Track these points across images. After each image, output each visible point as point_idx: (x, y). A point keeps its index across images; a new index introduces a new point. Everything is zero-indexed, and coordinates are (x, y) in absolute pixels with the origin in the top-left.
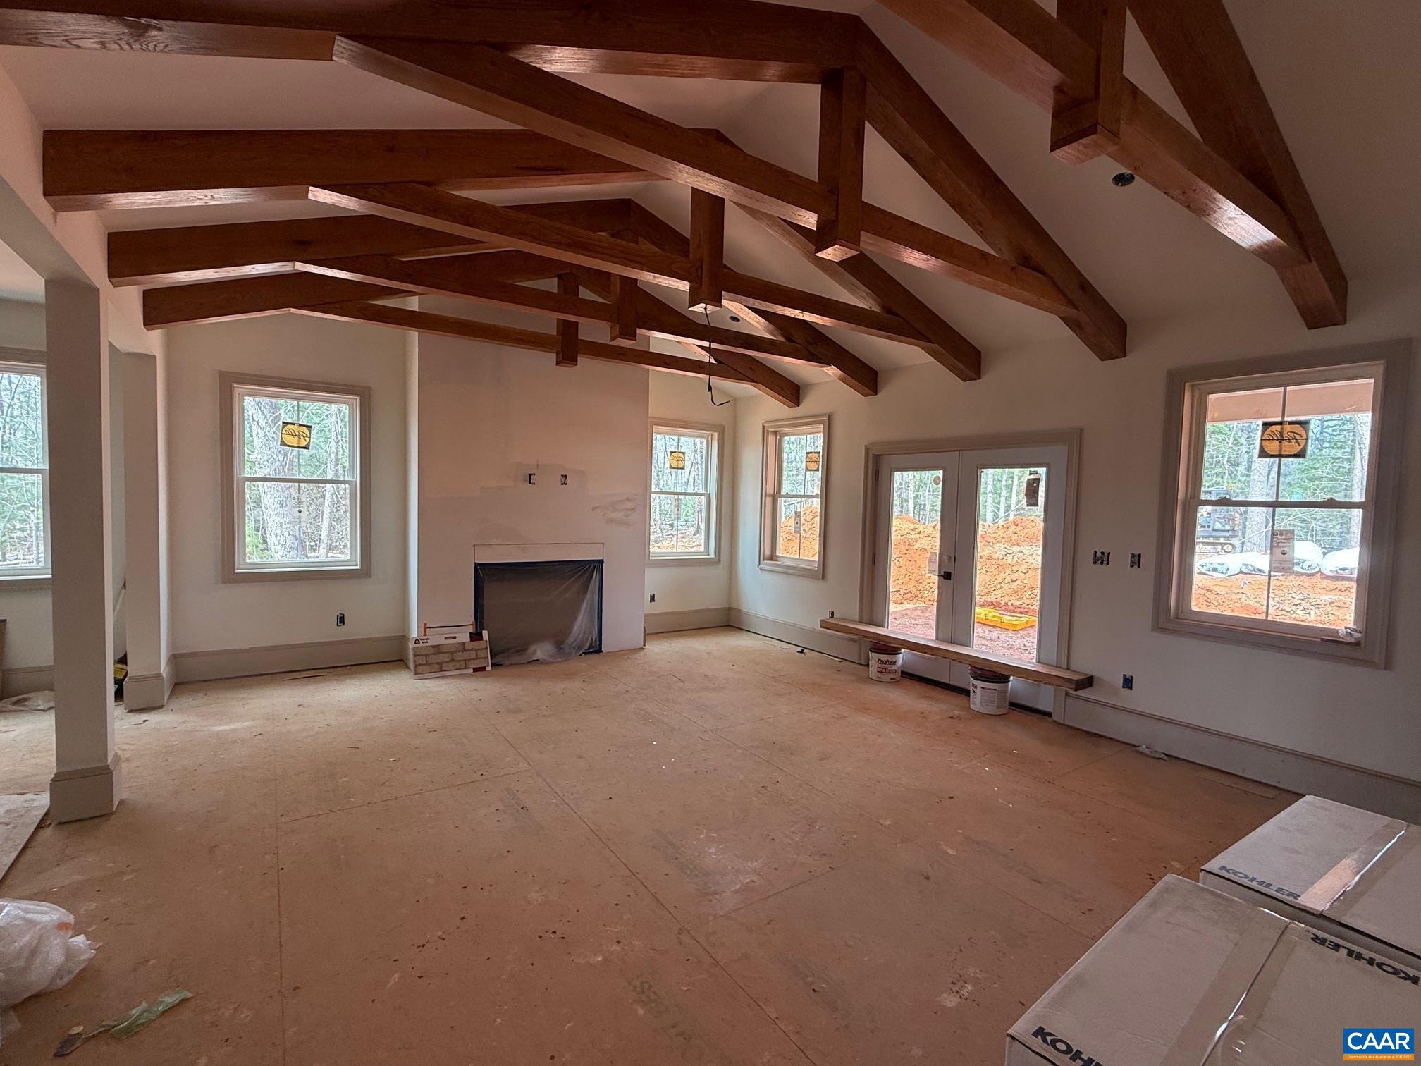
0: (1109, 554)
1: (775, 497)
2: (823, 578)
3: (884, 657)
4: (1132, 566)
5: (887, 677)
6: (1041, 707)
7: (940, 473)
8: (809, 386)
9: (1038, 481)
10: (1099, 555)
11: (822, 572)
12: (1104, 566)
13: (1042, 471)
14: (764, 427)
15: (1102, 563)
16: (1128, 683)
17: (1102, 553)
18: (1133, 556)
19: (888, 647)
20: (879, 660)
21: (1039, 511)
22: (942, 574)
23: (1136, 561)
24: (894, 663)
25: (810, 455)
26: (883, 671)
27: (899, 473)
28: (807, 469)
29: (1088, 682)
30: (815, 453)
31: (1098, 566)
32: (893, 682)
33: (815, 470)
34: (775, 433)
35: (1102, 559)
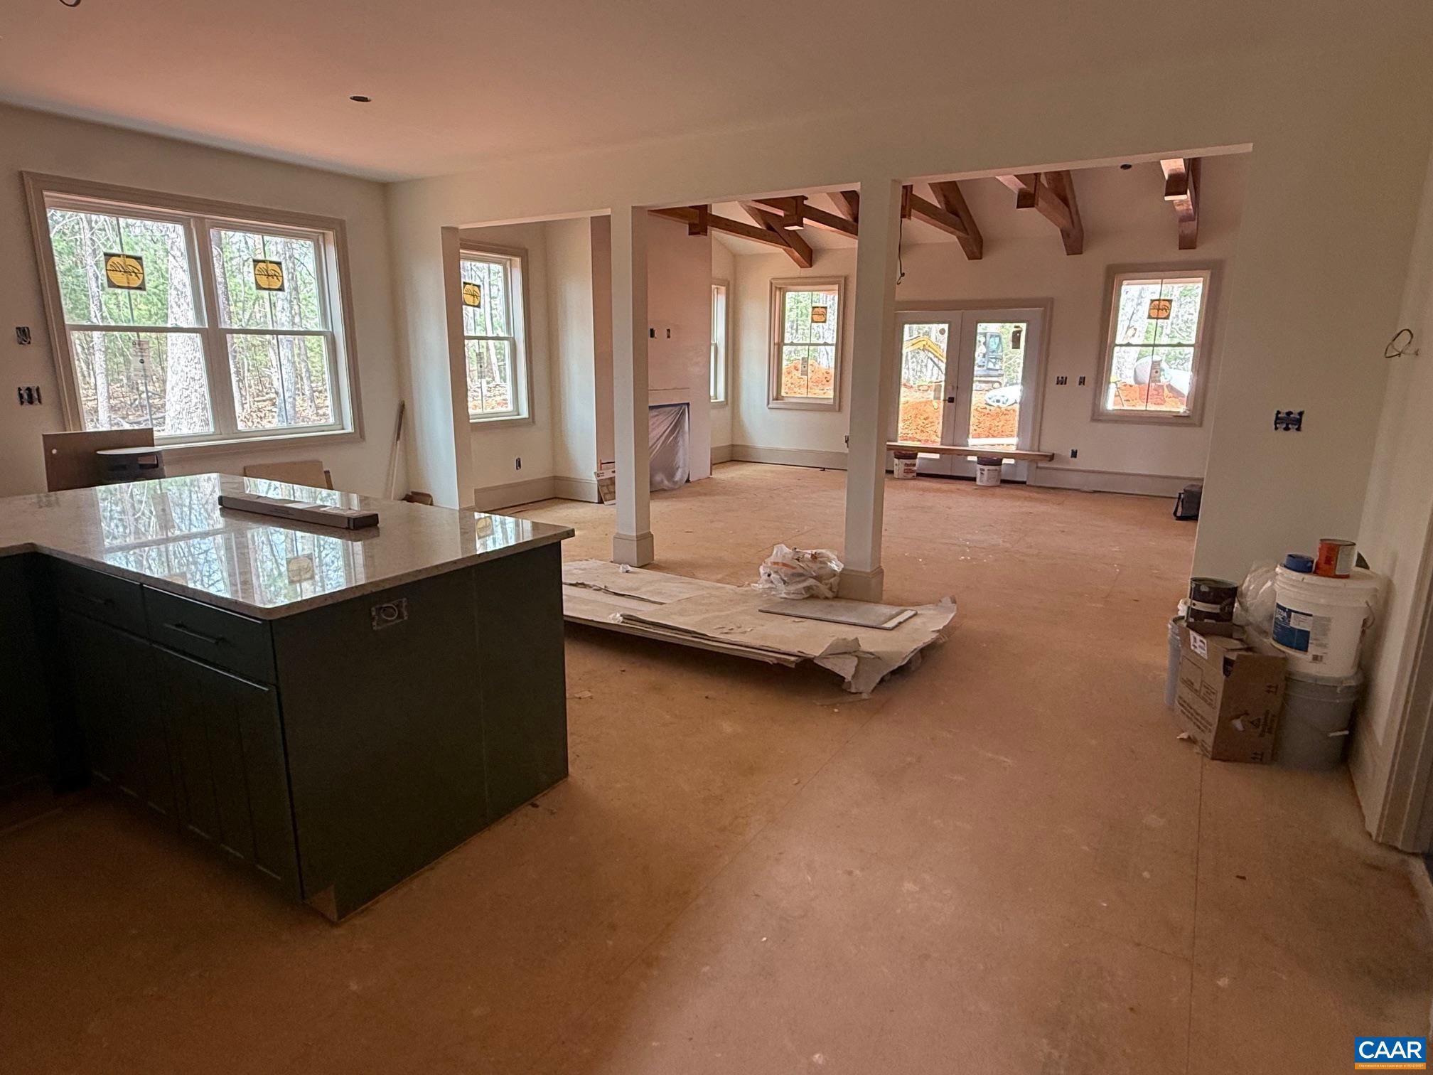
0: (1066, 378)
1: (780, 345)
2: (839, 410)
3: (908, 462)
4: (1080, 384)
5: (910, 476)
6: (1018, 479)
7: (946, 326)
8: (822, 251)
9: (1020, 332)
10: (1060, 379)
11: (837, 406)
12: (1063, 385)
13: (1023, 326)
14: (771, 283)
15: (1062, 384)
16: (1074, 454)
17: (1062, 378)
18: (1081, 378)
19: (908, 454)
20: (906, 464)
21: (1021, 351)
22: (947, 398)
23: (1082, 381)
24: (914, 465)
25: (816, 309)
26: (908, 471)
27: (908, 325)
28: (813, 321)
29: (1051, 458)
30: (822, 307)
31: (1059, 385)
32: (913, 478)
33: (822, 322)
34: (780, 289)
35: (1062, 381)
